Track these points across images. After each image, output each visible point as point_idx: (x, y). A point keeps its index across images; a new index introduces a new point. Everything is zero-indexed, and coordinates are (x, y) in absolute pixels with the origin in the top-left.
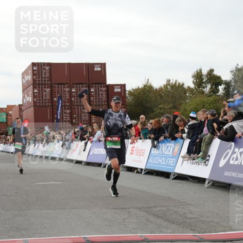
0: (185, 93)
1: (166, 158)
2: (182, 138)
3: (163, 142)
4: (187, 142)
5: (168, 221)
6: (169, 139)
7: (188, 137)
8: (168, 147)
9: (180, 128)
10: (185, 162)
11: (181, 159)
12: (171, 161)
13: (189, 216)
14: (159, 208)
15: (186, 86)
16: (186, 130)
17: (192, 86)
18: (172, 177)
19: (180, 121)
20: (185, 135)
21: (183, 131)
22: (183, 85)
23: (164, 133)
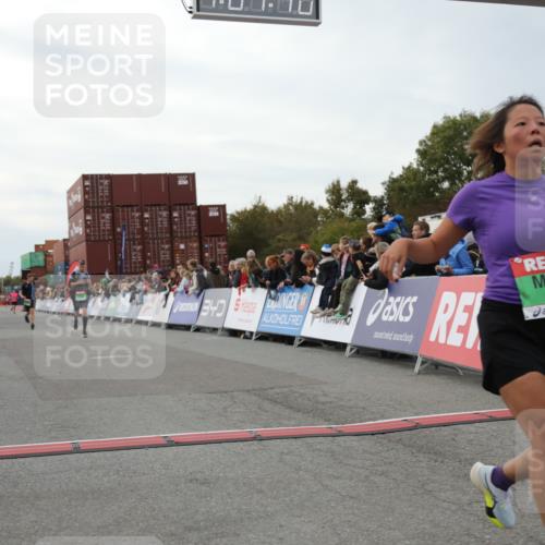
0: (316, 217)
1: (288, 314)
2: (311, 284)
3: (282, 290)
4: (319, 289)
5: (291, 408)
6: (293, 286)
7: (319, 282)
8: (290, 298)
9: (309, 270)
10: (317, 320)
11: (309, 315)
12: (296, 319)
13: (322, 399)
14: (278, 391)
15: (316, 206)
16: (317, 271)
17: (326, 206)
18: (297, 342)
19: (308, 258)
20: (315, 279)
21: (313, 274)
22: (312, 204)
23: (285, 277)
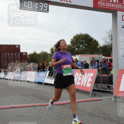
0: (48, 55)
1: (41, 77)
2: (46, 70)
3: (40, 72)
4: (48, 72)
5: (42, 99)
6: (42, 71)
7: (49, 70)
8: (42, 74)
9: (46, 67)
10: (48, 79)
11: (46, 78)
12: (43, 79)
13: (49, 97)
14: (38, 95)
15: (48, 53)
16: (48, 68)
17: (50, 53)
18: (43, 84)
20: (47, 70)
21: (47, 68)
22: (47, 52)
23: (40, 69)
